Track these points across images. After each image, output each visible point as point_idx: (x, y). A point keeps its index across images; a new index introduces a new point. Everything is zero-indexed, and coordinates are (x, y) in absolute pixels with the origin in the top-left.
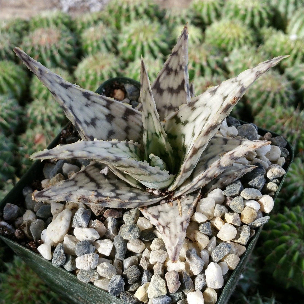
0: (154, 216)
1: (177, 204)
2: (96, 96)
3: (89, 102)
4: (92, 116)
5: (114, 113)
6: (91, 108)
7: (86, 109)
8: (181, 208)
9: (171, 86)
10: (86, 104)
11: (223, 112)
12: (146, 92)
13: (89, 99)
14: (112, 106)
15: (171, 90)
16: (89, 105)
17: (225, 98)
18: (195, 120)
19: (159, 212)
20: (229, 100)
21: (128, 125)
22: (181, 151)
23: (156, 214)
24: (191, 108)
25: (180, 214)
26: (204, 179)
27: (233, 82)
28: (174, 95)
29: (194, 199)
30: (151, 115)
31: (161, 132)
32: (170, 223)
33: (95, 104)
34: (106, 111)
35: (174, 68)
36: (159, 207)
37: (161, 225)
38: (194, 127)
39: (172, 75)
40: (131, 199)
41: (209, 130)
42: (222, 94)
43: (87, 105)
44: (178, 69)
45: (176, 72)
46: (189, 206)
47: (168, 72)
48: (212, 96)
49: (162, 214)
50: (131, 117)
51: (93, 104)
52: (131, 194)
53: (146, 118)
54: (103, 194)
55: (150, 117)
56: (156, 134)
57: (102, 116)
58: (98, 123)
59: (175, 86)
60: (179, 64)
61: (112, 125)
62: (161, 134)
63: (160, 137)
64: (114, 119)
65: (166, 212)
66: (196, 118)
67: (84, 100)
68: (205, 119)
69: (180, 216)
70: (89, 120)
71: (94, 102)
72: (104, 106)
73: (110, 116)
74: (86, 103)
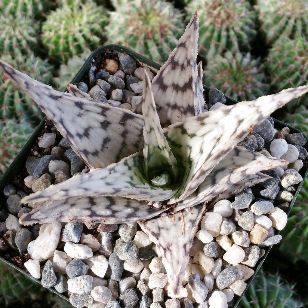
0: (154, 234)
1: (180, 219)
2: (90, 105)
3: (82, 111)
4: (85, 125)
5: (109, 119)
6: (85, 117)
7: (79, 120)
8: (185, 225)
9: (176, 83)
10: (78, 114)
11: (237, 138)
12: (149, 108)
13: (82, 108)
14: (108, 113)
15: (176, 87)
16: (82, 114)
17: (240, 122)
18: (204, 135)
19: (159, 228)
20: (245, 127)
21: (126, 129)
22: (185, 161)
23: (156, 231)
24: (199, 122)
25: (183, 234)
26: (211, 195)
27: (250, 106)
28: (180, 93)
29: (199, 213)
30: (154, 130)
31: (164, 147)
32: (172, 244)
33: (89, 113)
34: (102, 118)
35: (180, 62)
36: (159, 222)
37: (162, 246)
38: (203, 143)
40: (129, 216)
41: (220, 154)
42: (237, 116)
43: (79, 115)
44: (186, 64)
45: (183, 67)
46: (193, 222)
47: (173, 66)
48: (225, 116)
49: (163, 232)
52: (129, 211)
53: (147, 133)
54: (98, 213)
55: (152, 132)
56: (158, 147)
57: (97, 125)
58: (92, 133)
59: (181, 84)
60: (186, 58)
61: (107, 131)
62: (165, 149)
63: (163, 150)
64: (110, 125)
65: (167, 229)
66: (206, 134)
67: (77, 110)
68: (215, 138)
69: (182, 236)
70: (81, 132)
71: (88, 111)
72: (99, 113)
73: (106, 123)
74: (79, 112)
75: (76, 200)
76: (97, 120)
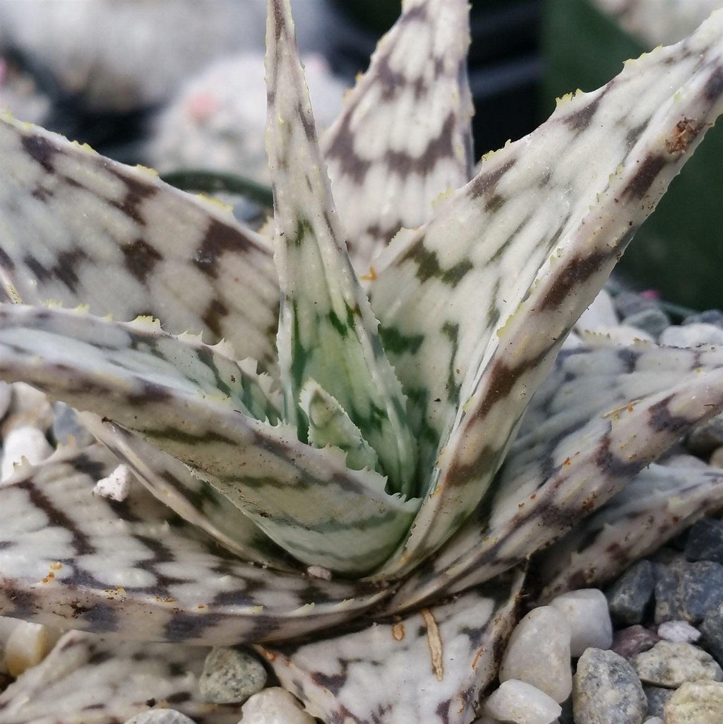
0: (320, 679)
1: (423, 631)
2: (81, 158)
3: (50, 181)
4: (61, 240)
5: (157, 238)
6: (60, 206)
7: (35, 209)
8: (442, 644)
9: (397, 146)
10: (35, 187)
11: (630, 193)
13: (49, 168)
14: (149, 208)
15: (399, 162)
16: (51, 194)
17: (633, 136)
18: (500, 252)
19: (344, 663)
20: (656, 135)
21: (219, 295)
22: (438, 400)
23: (330, 669)
25: (434, 670)
27: (670, 61)
29: (496, 608)
30: (311, 230)
31: (352, 306)
32: (390, 707)
33: (78, 194)
34: (124, 228)
35: (411, 72)
37: (350, 715)
38: (497, 285)
39: (405, 100)
40: (224, 598)
41: (566, 280)
42: (621, 122)
43: (40, 194)
44: (429, 73)
45: (420, 88)
46: (475, 635)
47: (387, 88)
48: (577, 136)
49: (356, 671)
50: (230, 262)
51: (67, 189)
52: (224, 583)
53: (288, 243)
54: (100, 577)
55: (308, 242)
56: (332, 317)
57: (106, 250)
58: (87, 275)
59: (417, 146)
60: (431, 56)
61: (148, 290)
62: (356, 318)
63: (349, 331)
64: (159, 266)
65: (375, 663)
66: (507, 244)
67: (28, 169)
68: (543, 240)
69: (434, 677)
70: (47, 258)
71: (72, 183)
72: (114, 204)
73: (143, 250)
74: (37, 183)
75: (19, 532)
76: (105, 231)
